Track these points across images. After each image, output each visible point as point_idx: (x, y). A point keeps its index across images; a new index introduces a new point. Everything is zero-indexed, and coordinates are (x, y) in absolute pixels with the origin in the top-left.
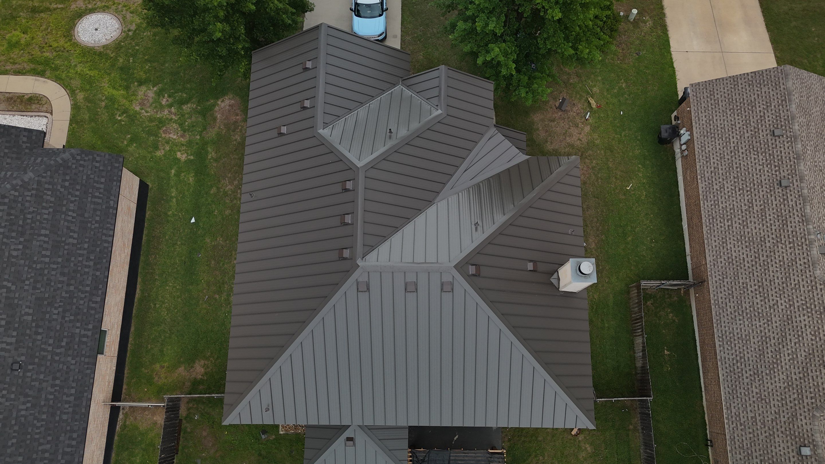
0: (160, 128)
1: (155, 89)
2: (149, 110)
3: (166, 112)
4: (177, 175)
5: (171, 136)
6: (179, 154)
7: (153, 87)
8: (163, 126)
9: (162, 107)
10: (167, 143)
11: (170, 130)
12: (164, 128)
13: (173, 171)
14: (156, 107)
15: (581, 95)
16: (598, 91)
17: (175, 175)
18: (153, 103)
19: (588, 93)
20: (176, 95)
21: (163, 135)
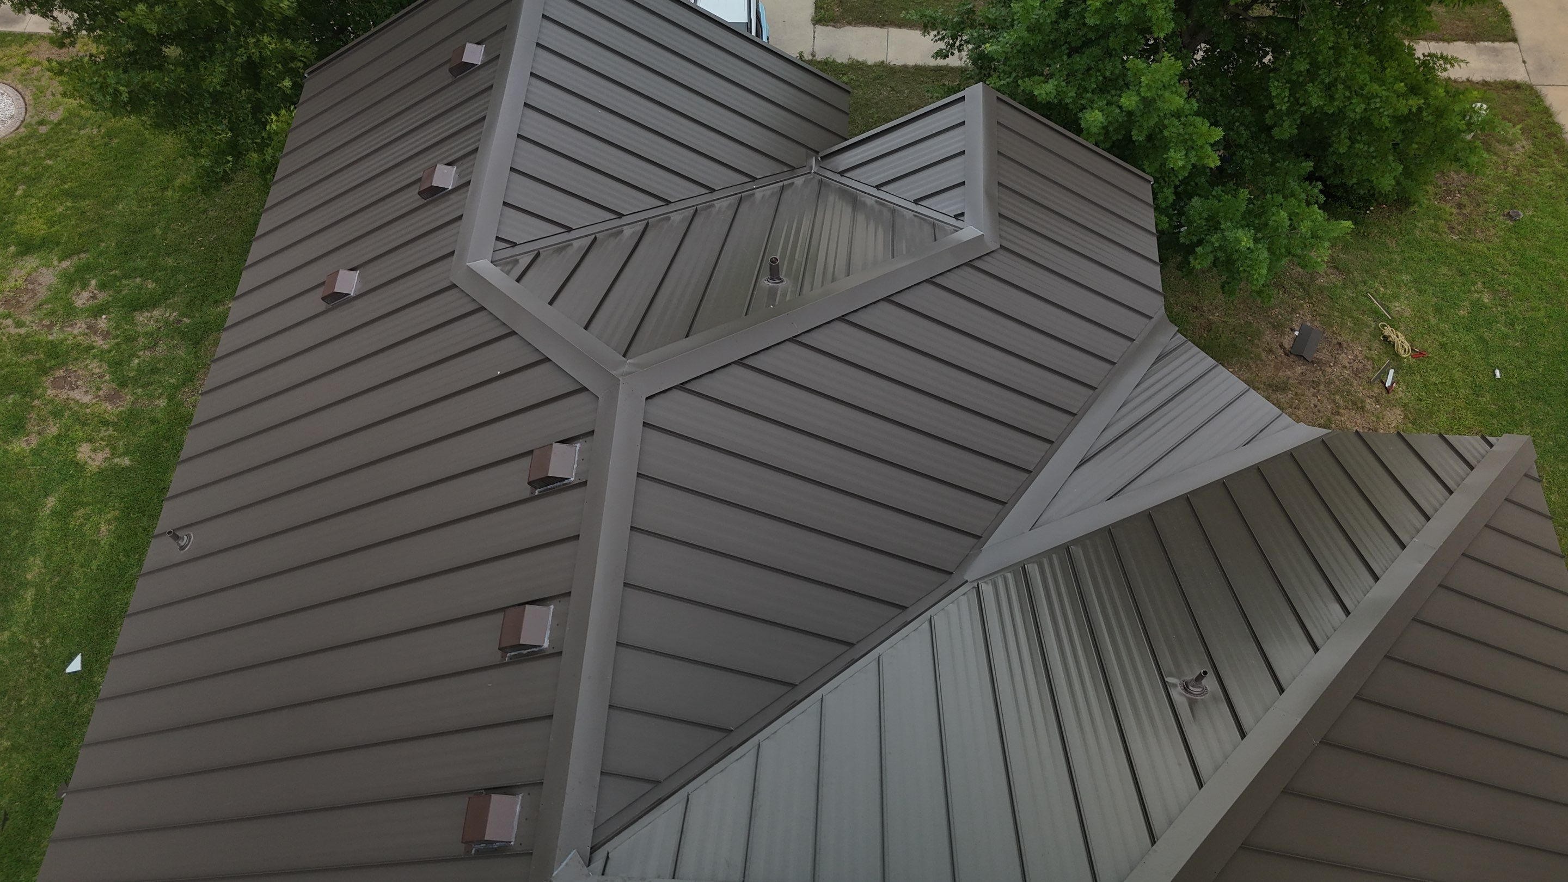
0: (43, 371)
1: (65, 264)
2: (27, 319)
3: (80, 326)
4: (63, 514)
5: (76, 394)
6: (84, 452)
7: (60, 261)
8: (58, 367)
9: (70, 312)
10: (57, 414)
11: (78, 378)
12: (61, 373)
13: (51, 502)
14: (53, 312)
15: (1356, 321)
16: (1408, 313)
17: (54, 513)
18: (46, 302)
19: (1378, 316)
20: (124, 282)
21: (50, 392)
